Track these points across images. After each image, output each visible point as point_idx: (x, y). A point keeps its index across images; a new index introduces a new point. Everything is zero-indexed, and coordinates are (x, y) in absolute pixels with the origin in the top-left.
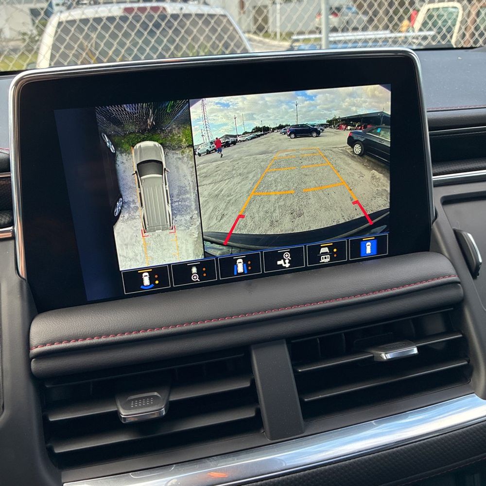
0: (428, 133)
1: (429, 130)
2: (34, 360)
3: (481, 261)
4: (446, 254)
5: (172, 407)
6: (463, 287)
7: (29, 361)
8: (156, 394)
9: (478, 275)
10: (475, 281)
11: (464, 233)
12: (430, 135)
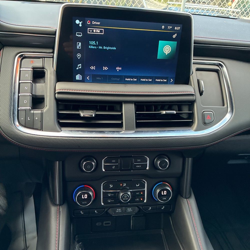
0: (193, 44)
1: (194, 44)
2: (57, 94)
3: (204, 90)
4: (193, 86)
5: (96, 115)
6: (195, 96)
7: (55, 94)
8: (92, 111)
9: (202, 95)
10: (201, 96)
11: (200, 81)
12: (194, 46)
